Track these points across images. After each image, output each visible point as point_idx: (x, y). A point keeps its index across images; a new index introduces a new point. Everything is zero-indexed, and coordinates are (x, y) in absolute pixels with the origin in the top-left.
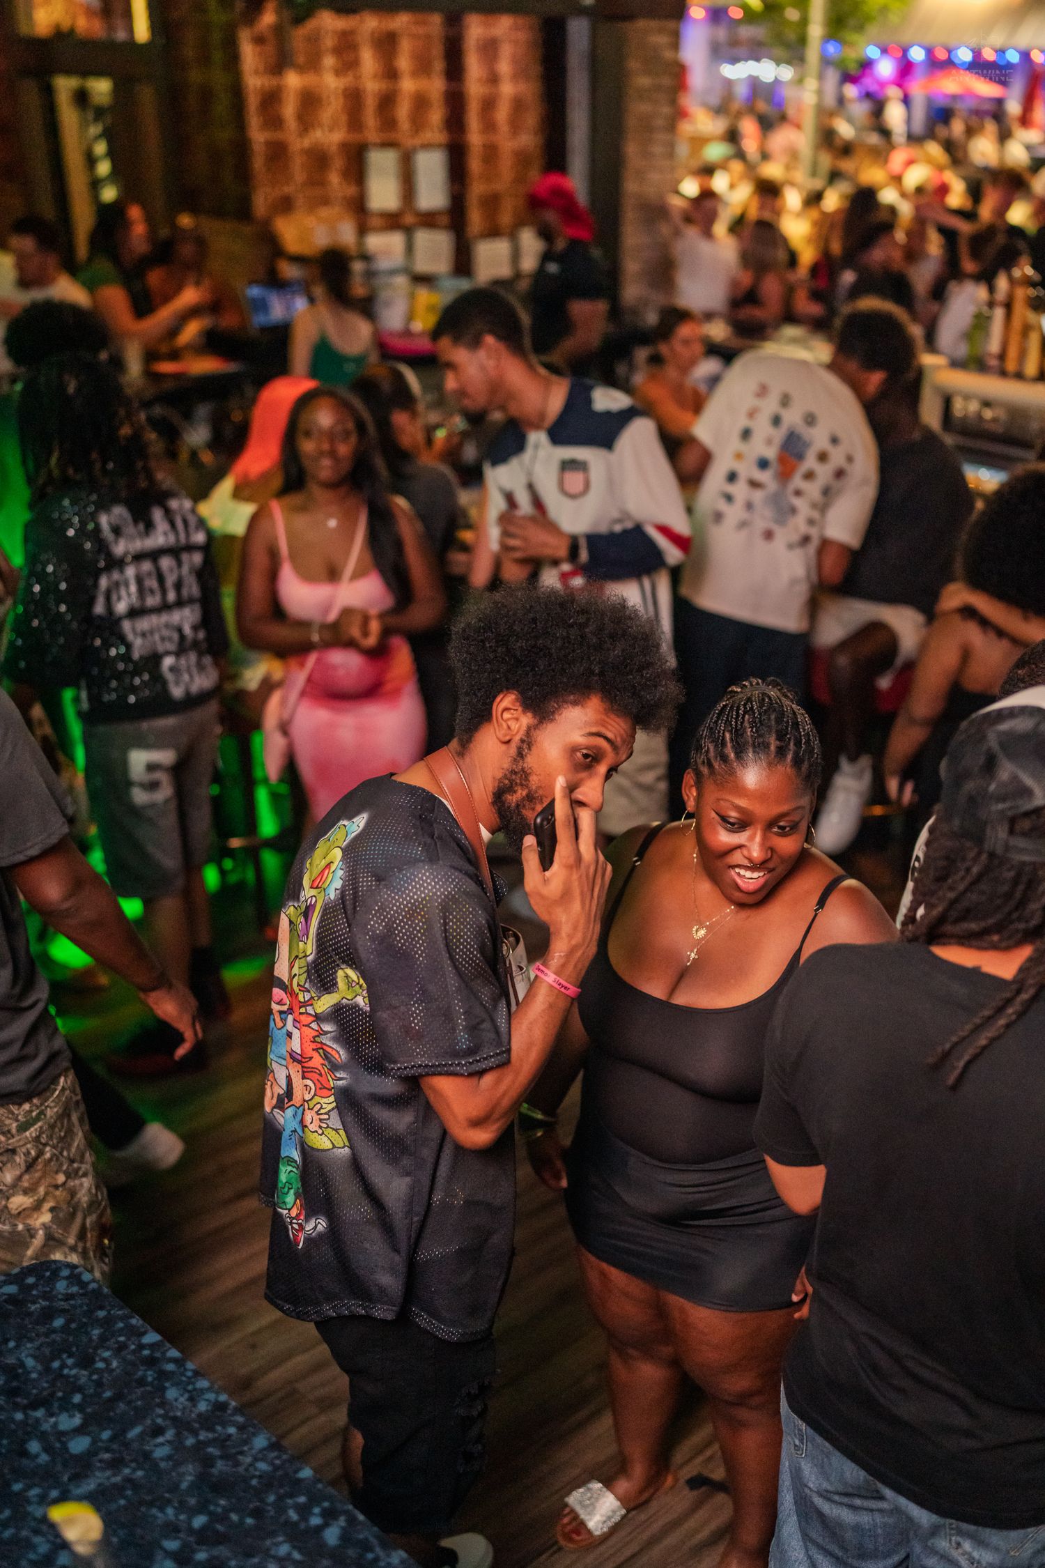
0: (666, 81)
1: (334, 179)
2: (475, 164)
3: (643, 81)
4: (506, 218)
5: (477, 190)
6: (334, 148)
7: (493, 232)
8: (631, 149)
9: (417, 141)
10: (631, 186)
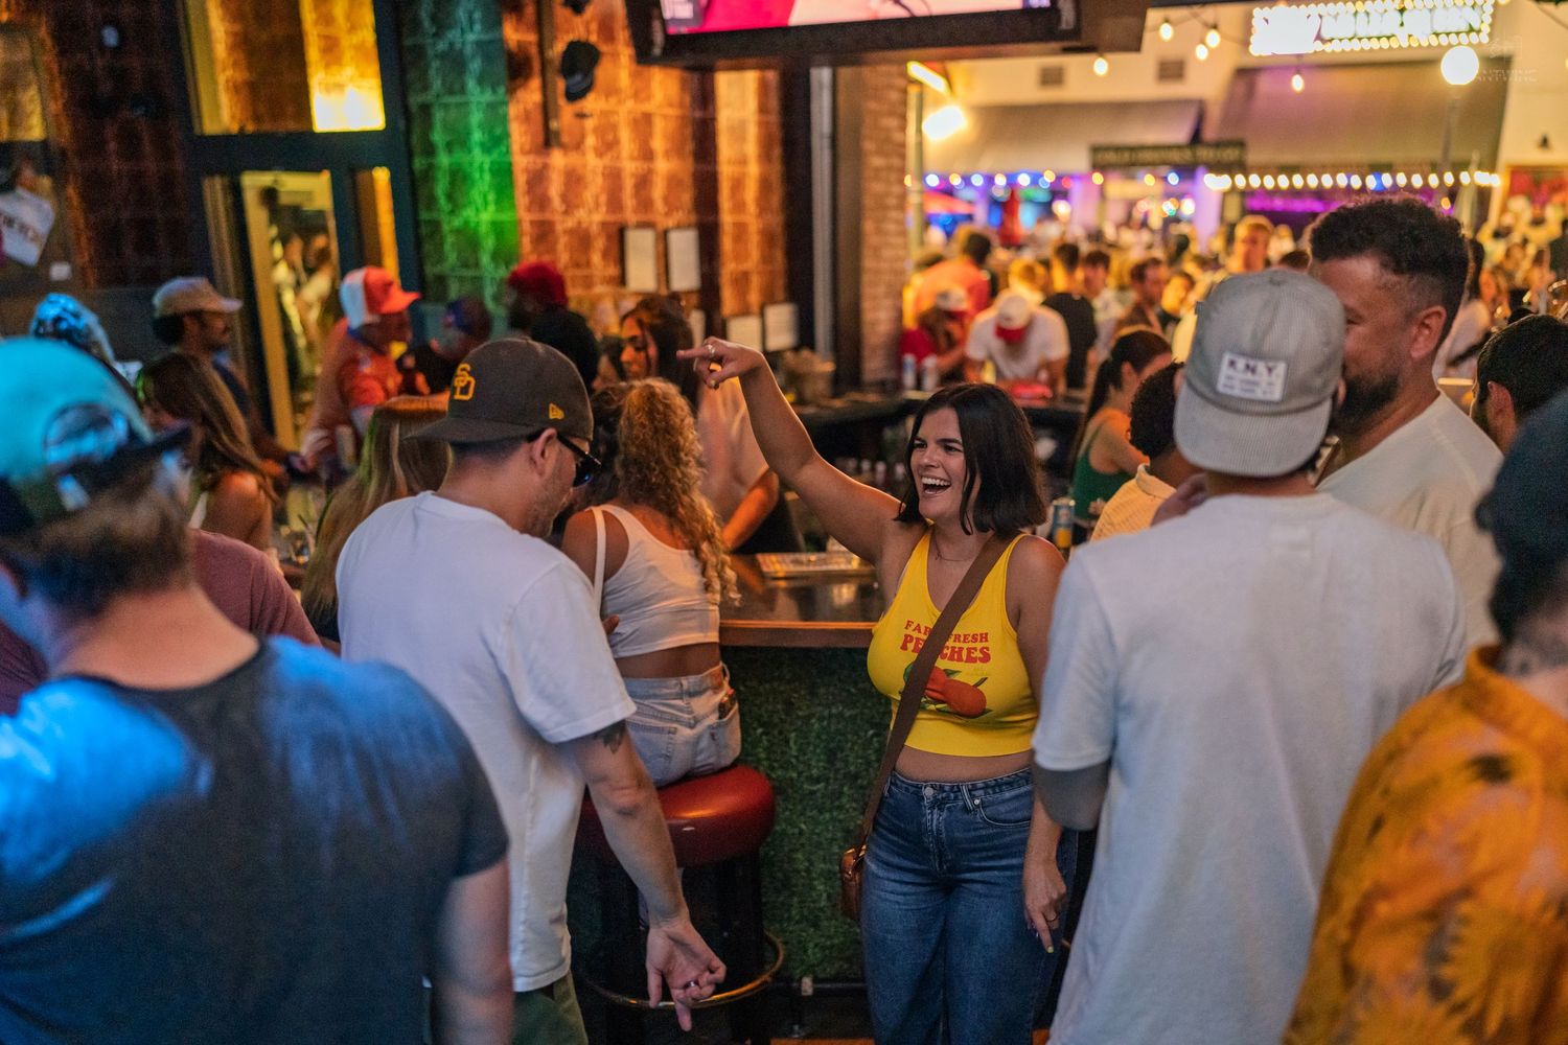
0: (896, 162)
1: (596, 258)
2: (727, 243)
3: (877, 161)
4: (754, 298)
5: (728, 269)
6: (595, 229)
7: (744, 312)
8: (868, 226)
9: (670, 223)
10: (868, 262)
